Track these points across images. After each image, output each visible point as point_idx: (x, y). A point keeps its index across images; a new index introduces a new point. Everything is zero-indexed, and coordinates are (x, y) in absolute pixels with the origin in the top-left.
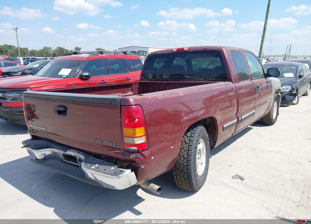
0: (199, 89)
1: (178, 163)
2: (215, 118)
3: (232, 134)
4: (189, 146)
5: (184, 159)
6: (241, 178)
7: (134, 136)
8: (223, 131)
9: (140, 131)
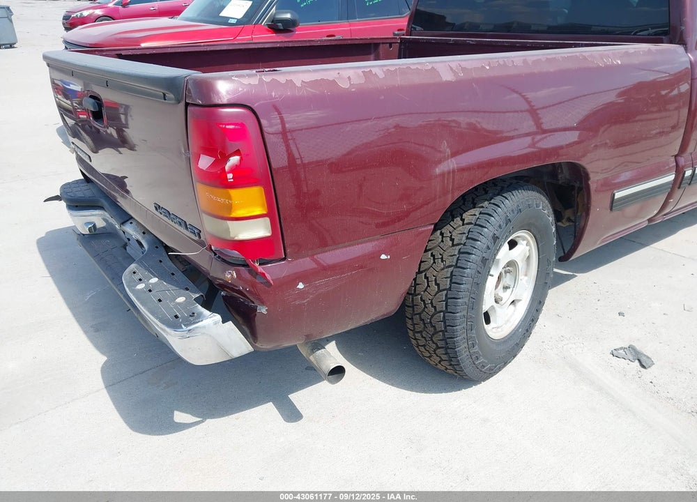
0: (534, 61)
1: (421, 298)
2: (584, 168)
3: (650, 220)
4: (460, 252)
5: (439, 291)
6: (643, 359)
7: (226, 215)
8: (611, 209)
9: (250, 201)
